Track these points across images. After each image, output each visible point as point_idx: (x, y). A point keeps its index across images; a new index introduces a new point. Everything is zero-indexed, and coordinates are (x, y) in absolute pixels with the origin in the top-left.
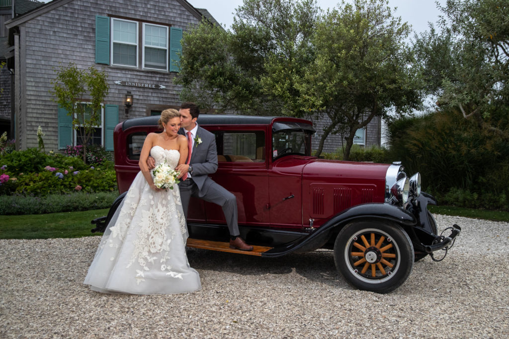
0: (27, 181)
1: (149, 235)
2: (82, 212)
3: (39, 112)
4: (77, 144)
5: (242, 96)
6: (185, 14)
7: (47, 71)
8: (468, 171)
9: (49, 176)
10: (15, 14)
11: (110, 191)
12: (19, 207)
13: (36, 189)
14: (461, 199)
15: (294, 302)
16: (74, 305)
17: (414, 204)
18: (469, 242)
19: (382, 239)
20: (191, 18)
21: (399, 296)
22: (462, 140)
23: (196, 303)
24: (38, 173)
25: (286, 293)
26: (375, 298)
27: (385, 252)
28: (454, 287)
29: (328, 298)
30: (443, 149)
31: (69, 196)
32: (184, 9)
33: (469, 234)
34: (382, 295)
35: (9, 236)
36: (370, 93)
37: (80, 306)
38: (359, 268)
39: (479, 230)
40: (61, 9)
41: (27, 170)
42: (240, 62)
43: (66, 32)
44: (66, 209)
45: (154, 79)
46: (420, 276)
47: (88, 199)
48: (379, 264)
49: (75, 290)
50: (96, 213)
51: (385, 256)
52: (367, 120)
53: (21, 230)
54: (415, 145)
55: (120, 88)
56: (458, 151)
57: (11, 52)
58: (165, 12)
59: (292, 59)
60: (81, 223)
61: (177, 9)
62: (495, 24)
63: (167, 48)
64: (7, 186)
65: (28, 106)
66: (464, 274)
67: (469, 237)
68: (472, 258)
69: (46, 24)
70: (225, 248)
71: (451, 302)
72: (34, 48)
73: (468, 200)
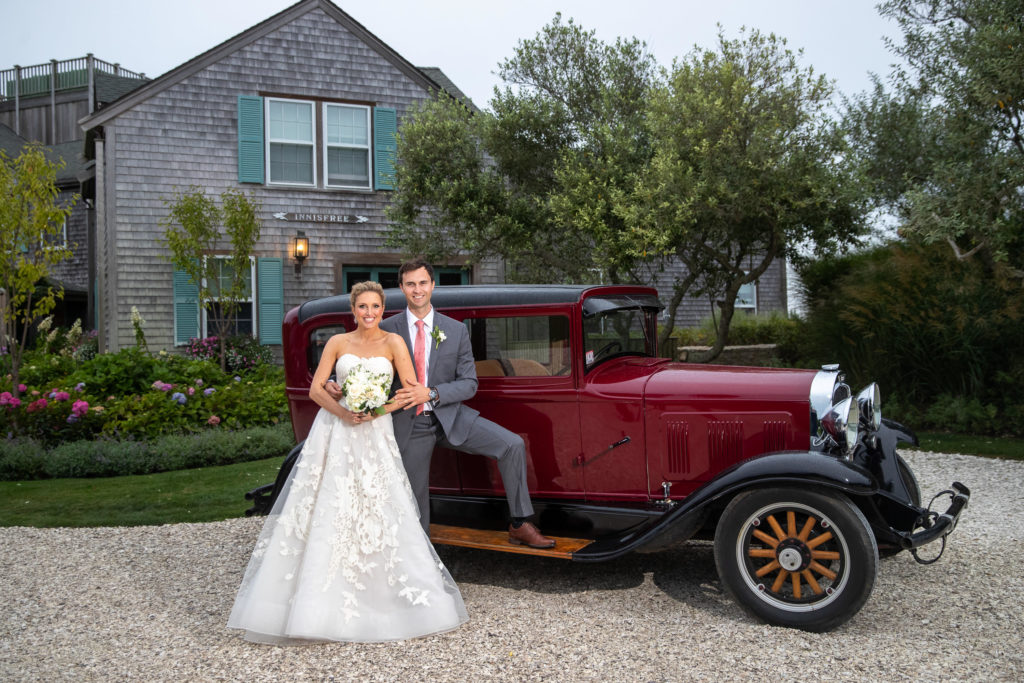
0: (122, 411)
1: (354, 522)
2: (222, 468)
3: (139, 278)
4: (209, 335)
5: (514, 235)
6: (400, 82)
7: (153, 202)
8: (973, 362)
9: (161, 399)
10: (95, 103)
11: (271, 423)
12: (110, 461)
13: (137, 427)
14: (961, 418)
15: (641, 654)
16: (222, 665)
17: (869, 446)
18: (986, 510)
19: (811, 522)
20: (412, 87)
21: (852, 637)
22: (954, 301)
23: (451, 658)
24: (141, 396)
25: (623, 635)
26: (803, 644)
27: (819, 548)
28: (964, 615)
29: (709, 643)
30: (917, 321)
31: (196, 437)
32: (398, 72)
33: (985, 493)
34: (817, 636)
35: (94, 520)
36: (764, 217)
37: (233, 668)
38: (767, 580)
39: (1006, 484)
40: (176, 88)
41: (120, 390)
42: (507, 167)
43: (186, 129)
44: (193, 463)
45: (346, 205)
46: (891, 591)
47: (233, 442)
48: (807, 573)
49: (221, 633)
50: (249, 470)
51: (817, 557)
52: (761, 266)
53: (115, 508)
54: (858, 314)
55: (284, 225)
56: (949, 322)
57: (88, 169)
58: (362, 80)
59: (607, 159)
60: (222, 492)
61: (384, 74)
62: (1006, 80)
63: (369, 147)
64: (86, 421)
65: (121, 269)
66: (984, 585)
67: (986, 499)
68: (998, 548)
69: (151, 117)
70: (500, 543)
71: (961, 650)
72: (129, 163)
73: (976, 419)
